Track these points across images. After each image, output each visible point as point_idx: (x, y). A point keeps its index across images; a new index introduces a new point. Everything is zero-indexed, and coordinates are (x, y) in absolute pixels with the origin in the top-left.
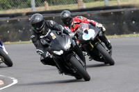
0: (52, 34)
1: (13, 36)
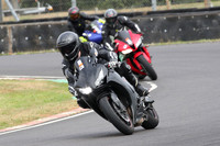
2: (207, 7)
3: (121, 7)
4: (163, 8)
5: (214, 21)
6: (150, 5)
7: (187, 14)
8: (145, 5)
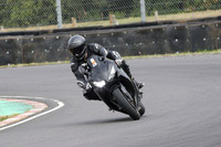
0: (92, 60)
1: (38, 56)
2: (113, 24)
3: (26, 26)
4: (69, 26)
5: (120, 39)
6: (56, 23)
7: (93, 32)
8: (51, 23)
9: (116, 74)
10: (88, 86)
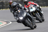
9: (26, 15)
10: (18, 19)
